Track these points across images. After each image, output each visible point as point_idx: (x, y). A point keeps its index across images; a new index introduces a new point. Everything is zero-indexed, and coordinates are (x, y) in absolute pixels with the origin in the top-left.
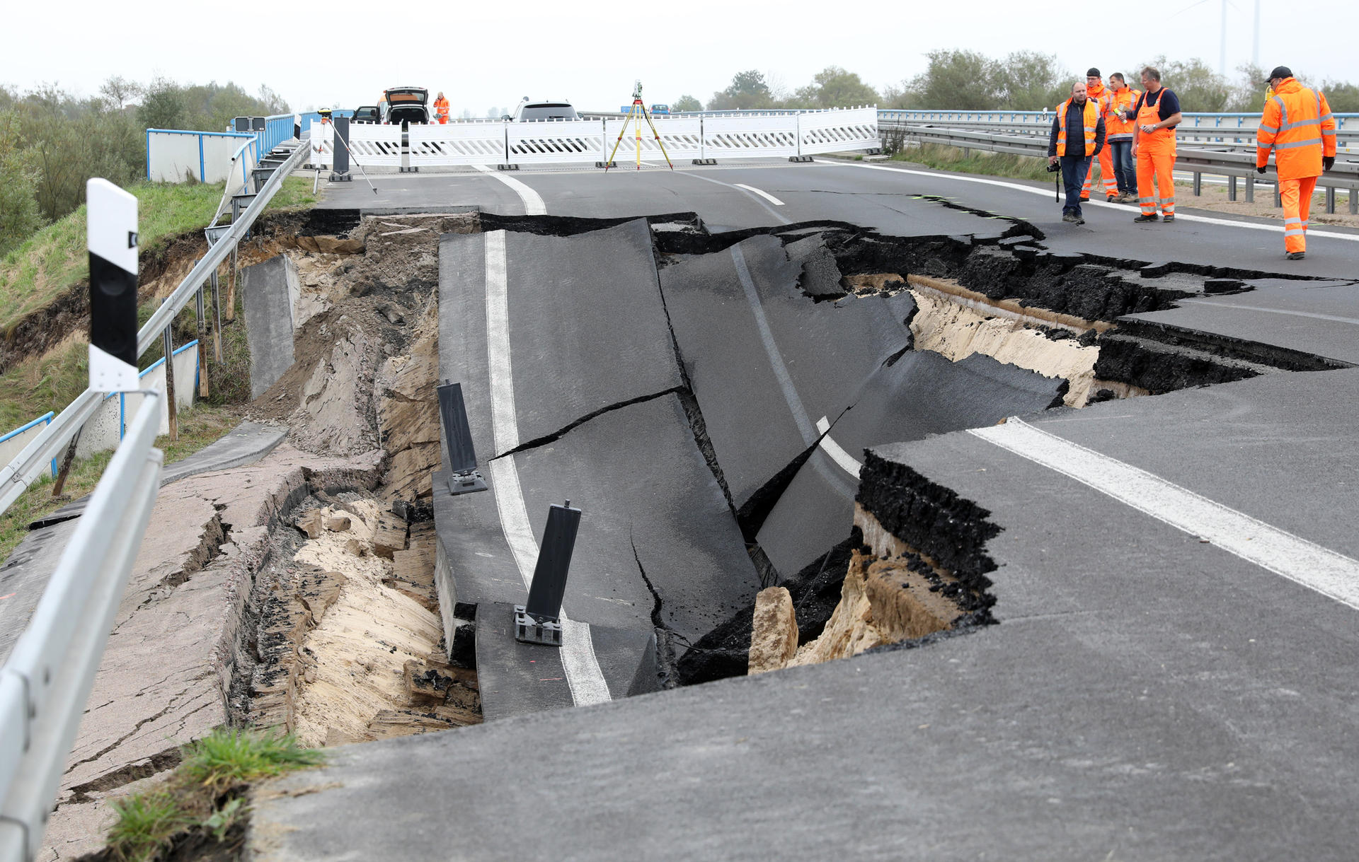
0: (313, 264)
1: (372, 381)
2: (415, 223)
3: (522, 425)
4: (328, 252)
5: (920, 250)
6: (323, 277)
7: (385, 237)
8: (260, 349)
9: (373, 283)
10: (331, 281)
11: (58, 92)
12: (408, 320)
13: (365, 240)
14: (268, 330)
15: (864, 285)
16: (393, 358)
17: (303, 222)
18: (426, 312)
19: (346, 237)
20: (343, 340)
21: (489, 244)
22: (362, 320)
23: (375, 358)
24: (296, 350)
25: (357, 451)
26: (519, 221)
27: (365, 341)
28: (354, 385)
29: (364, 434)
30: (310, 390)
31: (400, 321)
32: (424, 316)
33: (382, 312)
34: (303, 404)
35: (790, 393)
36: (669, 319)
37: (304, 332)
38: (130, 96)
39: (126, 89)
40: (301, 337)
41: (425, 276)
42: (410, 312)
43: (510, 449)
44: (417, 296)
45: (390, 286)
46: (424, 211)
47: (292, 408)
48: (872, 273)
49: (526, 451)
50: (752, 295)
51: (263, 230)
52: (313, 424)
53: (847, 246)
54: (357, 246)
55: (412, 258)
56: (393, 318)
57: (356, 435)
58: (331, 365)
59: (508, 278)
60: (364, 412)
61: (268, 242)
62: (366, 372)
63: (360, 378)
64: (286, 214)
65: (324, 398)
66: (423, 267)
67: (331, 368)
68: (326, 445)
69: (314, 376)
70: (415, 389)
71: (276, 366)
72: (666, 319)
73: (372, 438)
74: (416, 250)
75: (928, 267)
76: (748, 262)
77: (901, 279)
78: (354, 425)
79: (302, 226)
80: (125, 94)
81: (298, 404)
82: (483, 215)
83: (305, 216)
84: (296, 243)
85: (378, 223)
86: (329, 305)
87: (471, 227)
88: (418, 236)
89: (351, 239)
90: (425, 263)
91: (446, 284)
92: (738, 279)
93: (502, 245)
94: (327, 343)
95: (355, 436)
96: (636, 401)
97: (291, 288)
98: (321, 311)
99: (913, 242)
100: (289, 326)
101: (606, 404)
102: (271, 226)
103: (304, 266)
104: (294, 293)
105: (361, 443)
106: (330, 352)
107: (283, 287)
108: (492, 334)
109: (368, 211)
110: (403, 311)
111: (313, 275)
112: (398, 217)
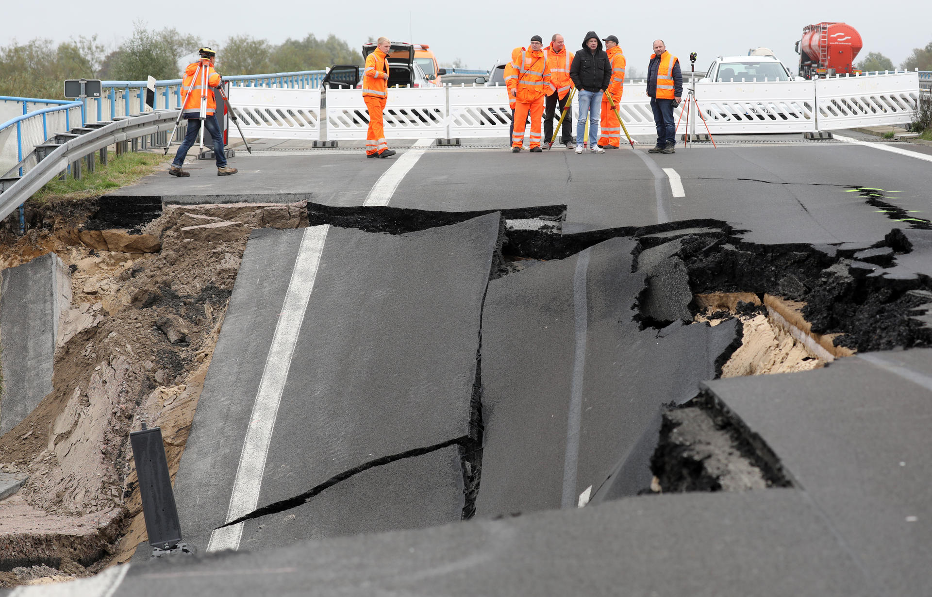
0: (97, 265)
1: (130, 417)
2: (228, 215)
3: (267, 483)
4: (117, 250)
5: (781, 262)
6: (105, 281)
7: (186, 232)
8: (14, 373)
9: (159, 291)
10: (114, 287)
11: (97, 47)
12: (194, 340)
13: (161, 236)
14: (25, 348)
15: (719, 306)
16: (161, 388)
17: (90, 211)
18: (215, 329)
19: (139, 231)
20: (104, 363)
21: (306, 243)
22: (134, 339)
23: (138, 388)
24: (56, 375)
25: (94, 508)
26: (352, 214)
27: (127, 366)
28: (106, 422)
29: (104, 487)
30: (60, 428)
31: (183, 340)
32: (212, 334)
33: (161, 328)
34: (51, 445)
35: (572, 451)
36: (480, 346)
37: (67, 352)
38: (185, 52)
39: (181, 45)
40: (62, 359)
41: (224, 283)
42: (195, 329)
43: (243, 515)
44: (208, 308)
45: (180, 295)
46: (244, 198)
47: (38, 449)
48: (728, 291)
49: (262, 517)
50: (582, 316)
51: (41, 221)
52: (57, 471)
53: (707, 254)
54: (152, 243)
55: (213, 259)
56: (173, 336)
57: (95, 486)
58: (86, 396)
59: (314, 287)
60: (114, 457)
61: (45, 237)
62: (123, 406)
63: (115, 413)
64: (70, 202)
65: (73, 439)
66: (224, 271)
67: (85, 400)
68: (59, 500)
69: (66, 410)
70: (176, 429)
71: (31, 395)
72: (477, 346)
73: (115, 492)
74: (219, 249)
75: (784, 286)
76: (589, 272)
77: (757, 300)
78: (95, 475)
79: (89, 217)
80: (179, 50)
81: (46, 445)
82: (310, 206)
83: (93, 204)
84: (80, 238)
85: (181, 214)
86: (100, 318)
87: (297, 221)
88: (226, 231)
89: (145, 234)
90: (227, 266)
91: (239, 295)
92: (572, 296)
93: (320, 245)
94: (87, 365)
95: (93, 489)
96: (408, 454)
97: (57, 296)
98: (89, 326)
99: (772, 252)
100: (50, 344)
101: (372, 457)
102: (51, 217)
103: (86, 268)
104: (61, 303)
105: (100, 498)
106: (87, 379)
107: (48, 295)
108: (272, 360)
109: (173, 199)
110: (188, 327)
111: (93, 279)
112: (208, 206)
